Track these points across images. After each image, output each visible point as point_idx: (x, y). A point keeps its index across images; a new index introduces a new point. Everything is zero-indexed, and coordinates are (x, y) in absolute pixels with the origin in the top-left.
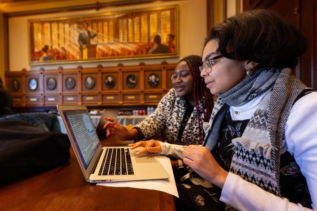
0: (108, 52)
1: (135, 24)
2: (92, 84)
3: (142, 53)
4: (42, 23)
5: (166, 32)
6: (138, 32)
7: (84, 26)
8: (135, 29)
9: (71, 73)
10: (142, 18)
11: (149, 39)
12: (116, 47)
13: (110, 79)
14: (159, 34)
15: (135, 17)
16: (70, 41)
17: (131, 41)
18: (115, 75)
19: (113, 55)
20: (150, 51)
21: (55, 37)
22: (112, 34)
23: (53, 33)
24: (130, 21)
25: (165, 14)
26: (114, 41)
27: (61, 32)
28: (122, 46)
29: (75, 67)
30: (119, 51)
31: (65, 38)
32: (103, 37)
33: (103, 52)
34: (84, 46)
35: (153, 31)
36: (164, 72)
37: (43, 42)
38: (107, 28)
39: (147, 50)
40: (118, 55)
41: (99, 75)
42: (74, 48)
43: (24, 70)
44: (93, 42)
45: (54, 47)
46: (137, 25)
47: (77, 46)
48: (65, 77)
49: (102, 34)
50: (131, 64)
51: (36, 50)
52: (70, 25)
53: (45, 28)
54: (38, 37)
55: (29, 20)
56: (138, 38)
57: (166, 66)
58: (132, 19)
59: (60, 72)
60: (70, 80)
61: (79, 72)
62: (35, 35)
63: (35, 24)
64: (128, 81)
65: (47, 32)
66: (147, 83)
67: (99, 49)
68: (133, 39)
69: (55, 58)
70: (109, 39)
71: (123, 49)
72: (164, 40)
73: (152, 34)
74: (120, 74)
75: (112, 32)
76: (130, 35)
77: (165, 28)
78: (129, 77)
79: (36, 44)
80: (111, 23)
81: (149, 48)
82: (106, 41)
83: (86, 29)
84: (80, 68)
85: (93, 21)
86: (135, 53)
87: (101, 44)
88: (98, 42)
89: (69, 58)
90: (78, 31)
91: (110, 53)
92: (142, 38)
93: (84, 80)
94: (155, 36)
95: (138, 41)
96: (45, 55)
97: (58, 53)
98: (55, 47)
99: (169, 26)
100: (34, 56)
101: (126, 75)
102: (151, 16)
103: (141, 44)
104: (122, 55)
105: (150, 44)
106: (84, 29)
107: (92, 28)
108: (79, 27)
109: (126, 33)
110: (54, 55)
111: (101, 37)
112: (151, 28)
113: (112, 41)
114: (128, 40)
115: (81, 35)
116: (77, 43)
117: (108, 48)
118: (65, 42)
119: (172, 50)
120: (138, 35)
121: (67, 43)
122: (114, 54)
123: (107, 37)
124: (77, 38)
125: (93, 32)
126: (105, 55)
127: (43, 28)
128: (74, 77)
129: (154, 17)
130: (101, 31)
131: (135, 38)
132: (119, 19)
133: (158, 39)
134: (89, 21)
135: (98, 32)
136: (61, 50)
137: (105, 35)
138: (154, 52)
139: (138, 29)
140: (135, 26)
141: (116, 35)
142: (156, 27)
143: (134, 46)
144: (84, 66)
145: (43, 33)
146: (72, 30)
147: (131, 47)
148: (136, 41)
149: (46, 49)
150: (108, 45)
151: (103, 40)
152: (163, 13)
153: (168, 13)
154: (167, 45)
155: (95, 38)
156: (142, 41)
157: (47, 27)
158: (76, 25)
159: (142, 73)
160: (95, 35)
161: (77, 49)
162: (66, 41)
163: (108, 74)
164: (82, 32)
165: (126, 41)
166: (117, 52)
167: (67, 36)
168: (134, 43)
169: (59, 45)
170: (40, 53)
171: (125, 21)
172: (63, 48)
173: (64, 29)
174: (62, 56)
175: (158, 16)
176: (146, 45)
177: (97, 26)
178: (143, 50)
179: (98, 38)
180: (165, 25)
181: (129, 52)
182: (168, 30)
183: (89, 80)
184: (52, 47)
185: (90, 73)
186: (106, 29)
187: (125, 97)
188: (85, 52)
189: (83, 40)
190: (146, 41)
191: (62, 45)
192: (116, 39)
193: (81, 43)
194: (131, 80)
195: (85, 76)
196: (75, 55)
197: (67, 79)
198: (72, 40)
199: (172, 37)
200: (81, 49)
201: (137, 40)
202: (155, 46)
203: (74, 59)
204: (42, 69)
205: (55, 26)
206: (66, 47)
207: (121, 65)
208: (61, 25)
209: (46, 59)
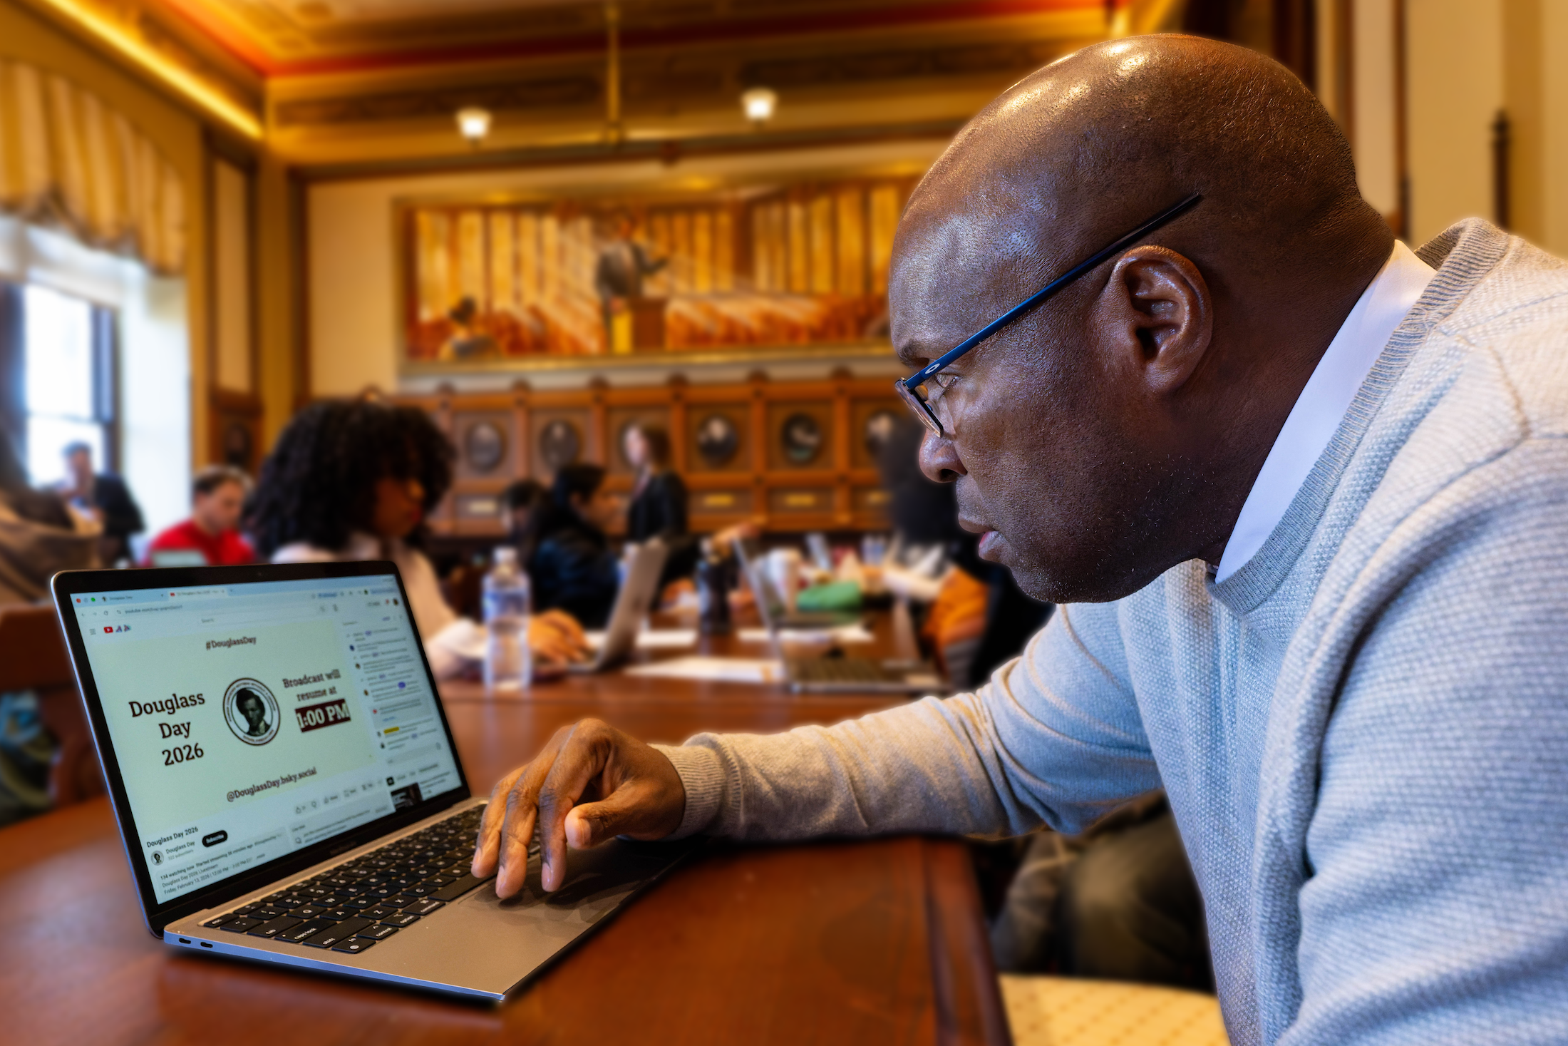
0: (710, 329)
1: (816, 224)
3: (842, 331)
4: (453, 211)
6: (827, 254)
7: (617, 228)
8: (816, 245)
9: (563, 406)
10: (842, 200)
11: (868, 282)
12: (743, 310)
13: (718, 430)
15: (814, 198)
16: (563, 284)
17: (799, 284)
18: (738, 414)
19: (730, 338)
20: (873, 326)
21: (502, 267)
22: (729, 260)
23: (497, 251)
24: (795, 209)
26: (736, 285)
27: (528, 247)
28: (766, 305)
29: (581, 381)
30: (755, 326)
31: (541, 272)
32: (692, 269)
33: (693, 327)
34: (619, 303)
37: (454, 284)
38: (706, 237)
39: (862, 323)
40: (750, 339)
41: (677, 415)
42: (573, 310)
43: (371, 391)
45: (497, 306)
46: (822, 228)
47: (589, 302)
48: (540, 421)
49: (686, 260)
51: (427, 314)
52: (563, 223)
53: (463, 231)
54: (435, 265)
55: (395, 201)
56: (828, 276)
58: (803, 205)
59: (520, 403)
60: (559, 431)
61: (597, 400)
62: (423, 255)
63: (421, 216)
64: (788, 442)
65: (472, 248)
66: (861, 446)
67: (679, 317)
68: (809, 281)
69: (503, 345)
70: (714, 278)
71: (768, 319)
73: (877, 264)
74: (756, 415)
75: (726, 250)
76: (798, 265)
78: (795, 420)
79: (425, 291)
80: (725, 220)
81: (870, 316)
82: (703, 286)
83: (628, 239)
84: (599, 386)
85: (654, 211)
86: (814, 334)
87: (684, 297)
88: (672, 288)
89: (560, 348)
91: (719, 330)
92: (842, 277)
93: (614, 433)
95: (827, 288)
96: (461, 335)
97: (515, 327)
98: (503, 303)
100: (417, 340)
101: (781, 415)
102: (875, 196)
103: (838, 302)
104: (766, 337)
105: (873, 300)
106: (618, 240)
107: (651, 234)
108: (597, 232)
109: (781, 260)
111: (686, 272)
112: (877, 241)
113: (727, 288)
114: (788, 282)
115: (605, 261)
117: (712, 314)
118: (541, 286)
120: (827, 266)
121: (552, 289)
122: (734, 336)
123: (708, 270)
126: (698, 339)
127: (454, 232)
128: (578, 419)
129: (884, 200)
130: (685, 247)
131: (817, 277)
132: (752, 203)
134: (638, 208)
136: (524, 318)
137: (702, 265)
139: (828, 244)
140: (817, 235)
141: (743, 264)
143: (811, 305)
144: (618, 378)
145: (454, 249)
146: (570, 243)
147: (800, 311)
148: (817, 288)
149: (464, 312)
150: (712, 302)
151: (692, 283)
155: (663, 276)
156: (843, 287)
157: (472, 229)
158: (584, 226)
159: (841, 408)
160: (662, 263)
161: (589, 311)
162: (547, 281)
163: (712, 412)
164: (609, 249)
165: (780, 286)
166: (748, 330)
167: (551, 265)
168: (809, 294)
169: (518, 296)
170: (440, 329)
171: (776, 213)
172: (534, 310)
173: (540, 239)
174: (532, 340)
176: (856, 304)
177: (671, 227)
178: (843, 324)
179: (672, 273)
181: (793, 331)
184: (489, 303)
185: (640, 409)
186: (702, 239)
187: (776, 498)
188: (623, 327)
189: (615, 281)
190: (858, 290)
191: (531, 297)
192: (745, 281)
193: (607, 291)
194: (799, 435)
195: (618, 418)
196: (580, 335)
197: (548, 429)
198: (569, 278)
200: (607, 315)
201: (822, 283)
203: (577, 351)
204: (447, 390)
205: (502, 226)
206: (548, 305)
207: (758, 377)
208: (528, 223)
209: (468, 352)
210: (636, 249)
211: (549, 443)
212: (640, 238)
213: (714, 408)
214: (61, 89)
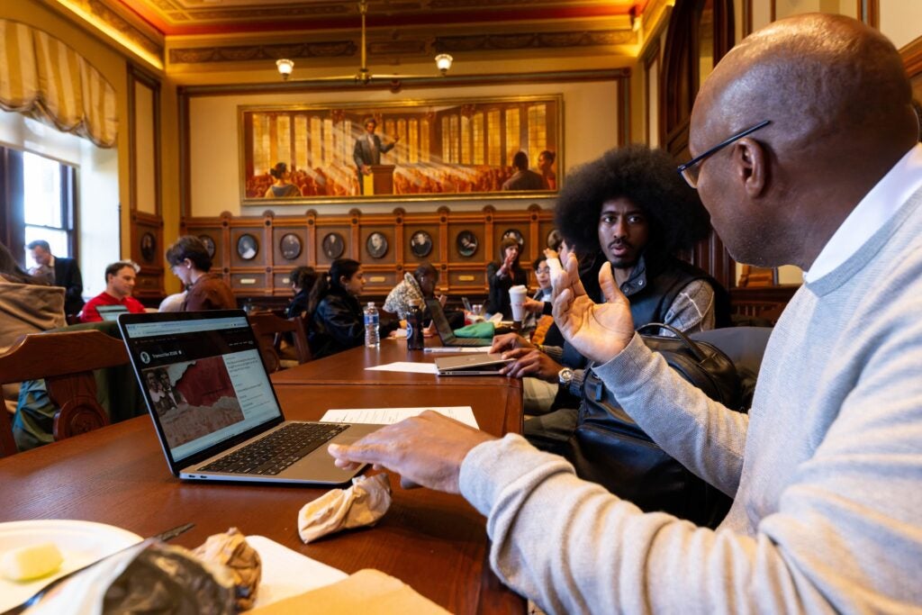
0: (417, 183)
1: (475, 127)
2: (381, 248)
3: (489, 187)
4: (273, 114)
5: (537, 147)
6: (482, 144)
7: (366, 126)
8: (476, 138)
9: (335, 225)
10: (490, 115)
11: (504, 160)
12: (436, 173)
13: (421, 239)
14: (524, 150)
15: (474, 113)
16: (335, 156)
17: (466, 161)
18: (432, 230)
19: (428, 189)
20: (506, 184)
21: (301, 147)
22: (428, 146)
23: (297, 137)
24: (464, 119)
25: (536, 111)
26: (432, 160)
27: (316, 135)
28: (448, 171)
29: (346, 210)
30: (442, 182)
31: (323, 149)
32: (408, 150)
33: (408, 182)
34: (367, 168)
35: (512, 144)
36: (534, 227)
37: (274, 155)
38: (416, 132)
39: (500, 182)
40: (440, 189)
41: (398, 231)
42: (342, 172)
43: (226, 215)
44: (384, 161)
45: (298, 169)
46: (479, 130)
47: (351, 167)
49: (405, 145)
50: (465, 207)
51: (257, 173)
52: (335, 124)
53: (279, 125)
54: (262, 144)
55: (240, 107)
56: (482, 156)
57: (537, 214)
58: (469, 117)
59: (311, 222)
60: (333, 238)
61: (355, 221)
62: (256, 138)
63: (255, 116)
65: (284, 135)
66: (499, 249)
67: (399, 175)
68: (472, 158)
69: (301, 190)
70: (419, 155)
71: (449, 178)
72: (534, 162)
73: (508, 150)
74: (443, 229)
75: (426, 142)
76: (465, 150)
77: (536, 139)
78: (462, 235)
79: (256, 159)
80: (425, 123)
81: (505, 178)
82: (414, 160)
83: (372, 133)
84: (355, 213)
85: (386, 117)
86: (474, 187)
87: (402, 166)
88: (396, 160)
89: (334, 193)
90: (353, 137)
91: (423, 184)
92: (490, 156)
93: (364, 241)
94: (515, 154)
95: (482, 163)
96: (278, 184)
97: (308, 180)
98: (301, 166)
99: (543, 135)
100: (252, 186)
101: (456, 232)
102: (508, 112)
103: (487, 170)
104: (448, 189)
105: (506, 170)
106: (366, 132)
107: (385, 130)
108: (354, 128)
109: (457, 145)
110: (300, 184)
111: (404, 152)
112: (508, 137)
113: (428, 161)
114: (460, 159)
115: (359, 144)
116: (352, 162)
117: (419, 175)
118: (323, 158)
119: (550, 182)
120: (482, 151)
121: (329, 160)
122: (430, 188)
123: (416, 151)
124: (350, 151)
125: (385, 140)
126: (411, 189)
127: (274, 125)
128: (343, 232)
129: (513, 115)
130: (404, 137)
131: (476, 156)
132: (441, 114)
133: (521, 159)
134: (377, 115)
135: (397, 139)
136: (314, 176)
137: (413, 148)
138: (516, 186)
139: (482, 138)
140: (476, 133)
141: (436, 148)
142: (518, 135)
143: (473, 172)
144: (364, 210)
145: (273, 135)
146: (340, 134)
147: (467, 175)
148: (476, 162)
149: (279, 171)
150: (418, 168)
151: (408, 158)
152: (531, 109)
153: (542, 108)
154: (540, 172)
155: (391, 153)
156: (490, 163)
157: (283, 125)
158: (348, 123)
159: (488, 228)
160: (391, 146)
161: (351, 173)
162: (326, 154)
163: (418, 229)
164: (361, 138)
165: (457, 162)
166: (438, 184)
167: (329, 146)
168: (472, 166)
169: (310, 164)
170: (266, 180)
171: (454, 120)
172: (319, 171)
173: (322, 130)
174: (318, 188)
175: (521, 114)
176: (497, 171)
177: (396, 126)
178: (490, 182)
179: (396, 152)
180: (536, 132)
181: (463, 185)
182: (543, 143)
183: (376, 241)
184: (293, 168)
185: (378, 226)
186: (413, 134)
187: (453, 277)
188: (369, 181)
189: (364, 156)
190: (498, 164)
191: (317, 164)
192: (436, 157)
193: (360, 160)
194: (465, 242)
195: (366, 231)
196: (346, 187)
197: (327, 237)
198: (338, 154)
199: (549, 157)
200: (360, 175)
201: (479, 160)
202: (517, 174)
203: (343, 194)
204: (270, 214)
205: (301, 123)
206: (326, 169)
207: (444, 210)
208: (316, 122)
209: (279, 193)
210: (376, 139)
211: (327, 245)
212: (378, 132)
213: (420, 227)
214: (43, 38)
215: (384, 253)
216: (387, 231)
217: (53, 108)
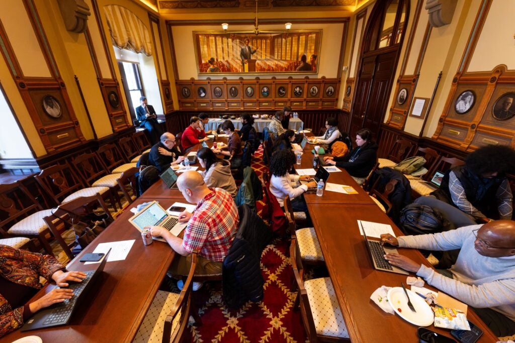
0: (265, 67)
1: (288, 44)
2: (251, 93)
3: (291, 69)
4: (208, 36)
5: (310, 52)
6: (290, 51)
7: (245, 42)
8: (288, 49)
9: (233, 83)
10: (294, 38)
11: (297, 59)
12: (272, 63)
13: (265, 89)
14: (305, 54)
15: (288, 37)
16: (233, 55)
17: (283, 58)
18: (269, 86)
19: (269, 70)
20: (298, 68)
21: (219, 51)
22: (269, 51)
23: (218, 46)
24: (284, 40)
25: (312, 37)
26: (270, 57)
27: (225, 45)
28: (277, 62)
29: (237, 78)
30: (274, 67)
31: (228, 52)
32: (261, 53)
33: (261, 67)
34: (246, 61)
35: (301, 51)
36: (306, 85)
37: (209, 55)
38: (265, 45)
39: (296, 67)
40: (273, 70)
41: (257, 86)
42: (236, 62)
43: (192, 79)
44: (252, 58)
45: (219, 60)
46: (289, 45)
47: (239, 60)
48: (229, 87)
49: (260, 51)
50: (283, 77)
51: (203, 62)
52: (233, 40)
53: (210, 41)
54: (204, 49)
55: (193, 32)
56: (289, 56)
57: (308, 80)
58: (285, 39)
59: (225, 83)
60: (233, 89)
61: (241, 82)
62: (201, 46)
63: (200, 36)
64: (279, 91)
65: (213, 45)
66: (293, 93)
67: (258, 64)
68: (286, 58)
69: (221, 69)
70: (266, 55)
71: (277, 65)
72: (309, 59)
73: (300, 54)
74: (273, 86)
75: (269, 50)
76: (283, 54)
77: (310, 50)
79: (202, 56)
80: (268, 41)
81: (297, 66)
82: (264, 58)
83: (247, 45)
84: (241, 79)
85: (253, 38)
86: (286, 70)
87: (259, 60)
88: (257, 58)
89: (233, 71)
90: (240, 47)
91: (267, 68)
92: (292, 56)
93: (245, 90)
94: (302, 55)
95: (289, 59)
96: (211, 67)
97: (223, 65)
99: (313, 47)
100: (202, 68)
101: (278, 87)
102: (301, 37)
103: (291, 62)
104: (276, 70)
105: (298, 62)
106: (245, 45)
107: (252, 44)
108: (240, 42)
109: (280, 51)
110: (220, 67)
111: (260, 54)
112: (300, 48)
113: (269, 58)
114: (281, 57)
115: (242, 50)
116: (240, 58)
117: (265, 64)
118: (229, 56)
119: (314, 68)
120: (289, 54)
121: (231, 57)
122: (270, 70)
123: (265, 53)
124: (239, 53)
125: (252, 48)
126: (262, 70)
127: (208, 41)
129: (303, 38)
130: (260, 48)
131: (287, 56)
132: (274, 37)
133: (304, 58)
134: (249, 37)
135: (257, 48)
136: (225, 63)
137: (263, 52)
138: (300, 70)
139: (290, 49)
140: (288, 46)
141: (272, 53)
142: (304, 48)
143: (286, 63)
144: (246, 78)
145: (208, 46)
146: (235, 45)
147: (283, 64)
148: (287, 59)
149: (212, 61)
150: (265, 61)
151: (261, 57)
152: (310, 36)
153: (314, 36)
154: (311, 64)
155: (255, 54)
156: (292, 59)
157: (212, 40)
158: (238, 40)
159: (290, 86)
160: (255, 51)
161: (239, 62)
162: (230, 55)
164: (243, 47)
166: (272, 68)
167: (230, 51)
168: (285, 60)
169: (223, 58)
171: (280, 40)
172: (227, 61)
173: (228, 43)
174: (228, 69)
175: (306, 37)
176: (295, 63)
177: (257, 42)
178: (291, 67)
179: (257, 54)
180: (311, 46)
181: (282, 68)
182: (313, 51)
183: (249, 90)
184: (217, 60)
185: (250, 84)
186: (264, 46)
187: (277, 104)
188: (246, 66)
189: (245, 55)
190: (295, 60)
191: (226, 58)
192: (272, 57)
193: (243, 57)
194: (281, 91)
195: (245, 86)
196: (238, 68)
197: (231, 89)
198: (234, 54)
199: (315, 57)
200: (243, 64)
202: (302, 64)
203: (237, 72)
204: (209, 79)
205: (219, 39)
206: (230, 61)
207: (274, 78)
208: (225, 39)
209: (213, 71)
210: (249, 48)
211: (232, 92)
212: (250, 45)
213: (265, 85)
215: (252, 95)
216: (253, 86)
217: (134, 44)
